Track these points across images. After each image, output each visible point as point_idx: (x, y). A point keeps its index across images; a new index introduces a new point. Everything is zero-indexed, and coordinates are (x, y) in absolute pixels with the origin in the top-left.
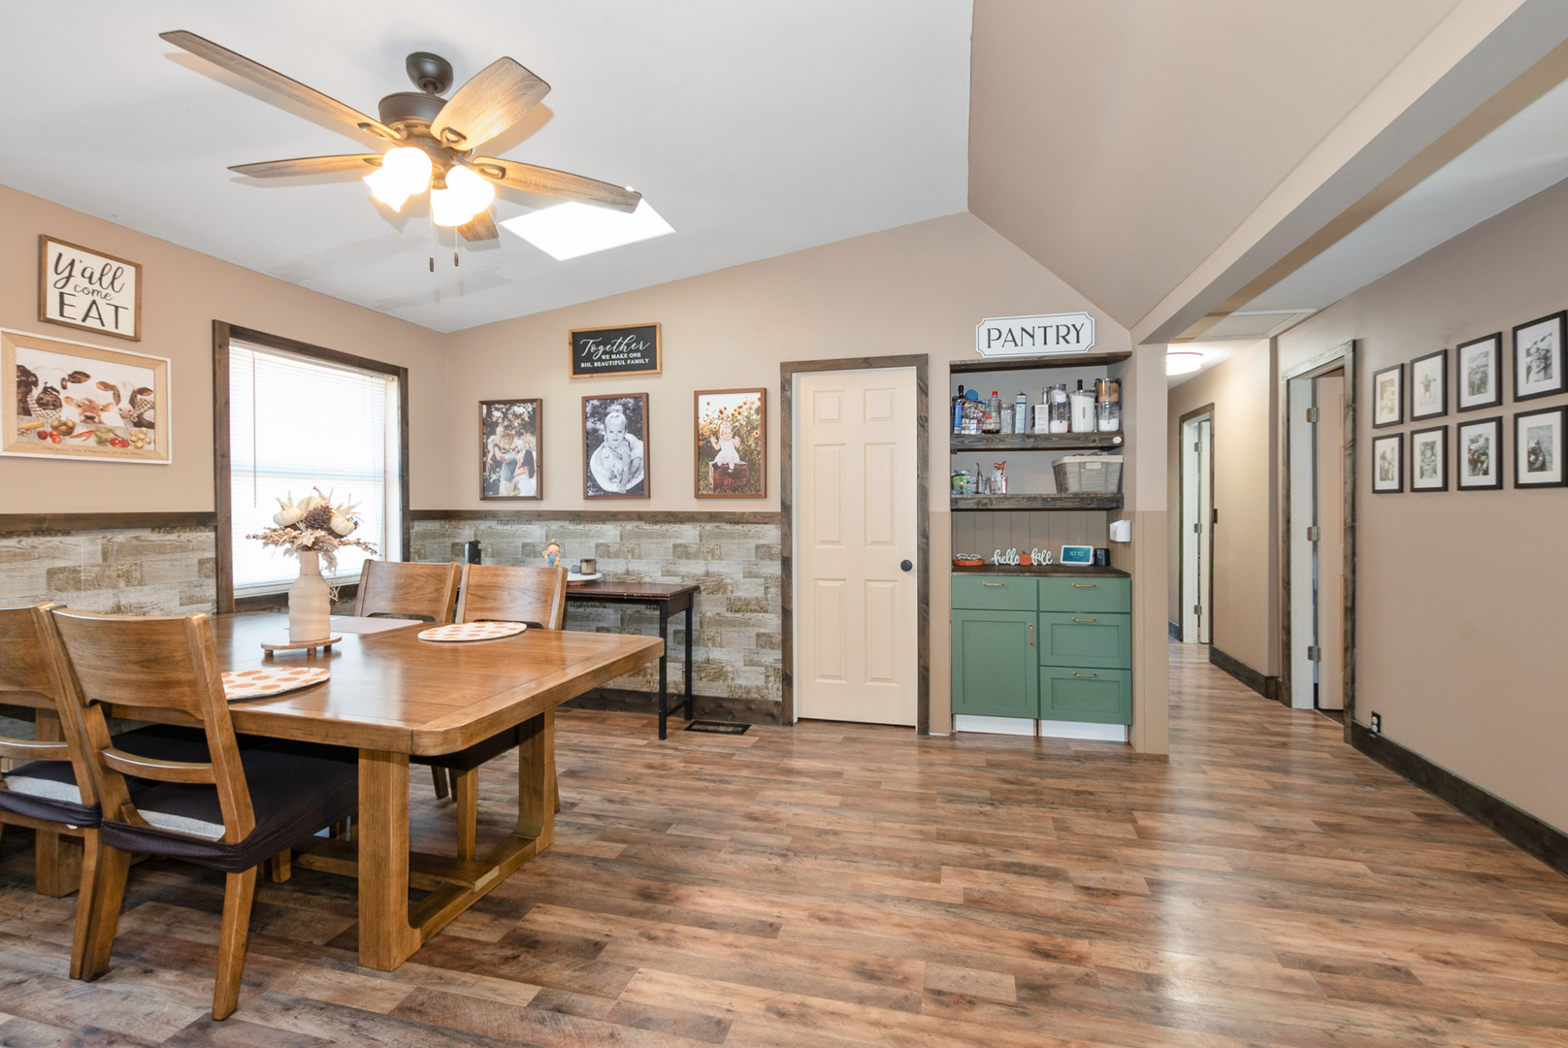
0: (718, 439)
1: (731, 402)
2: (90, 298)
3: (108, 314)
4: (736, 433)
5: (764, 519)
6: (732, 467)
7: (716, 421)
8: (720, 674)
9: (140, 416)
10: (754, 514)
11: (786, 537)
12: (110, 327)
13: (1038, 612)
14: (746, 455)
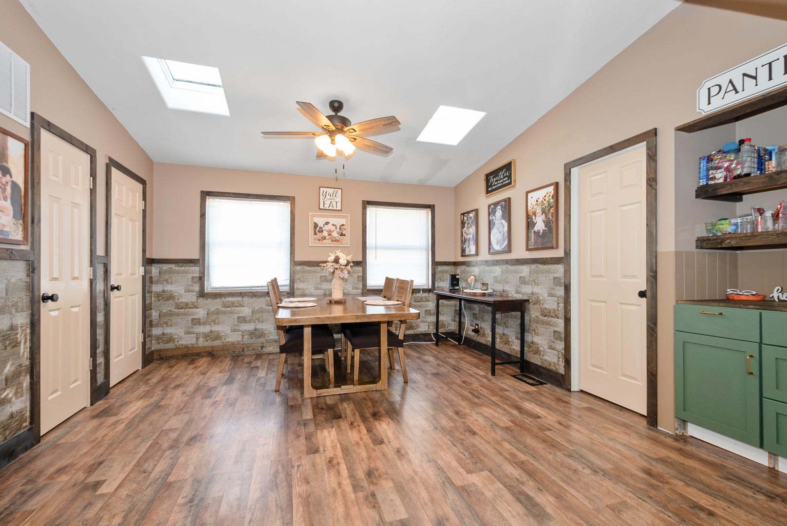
0: (535, 216)
1: (540, 195)
2: (330, 201)
3: (334, 204)
4: (543, 212)
5: (556, 261)
6: (541, 232)
7: (535, 207)
8: (537, 352)
9: (342, 233)
10: (551, 258)
11: (567, 272)
12: (335, 208)
13: (761, 343)
14: (547, 224)
